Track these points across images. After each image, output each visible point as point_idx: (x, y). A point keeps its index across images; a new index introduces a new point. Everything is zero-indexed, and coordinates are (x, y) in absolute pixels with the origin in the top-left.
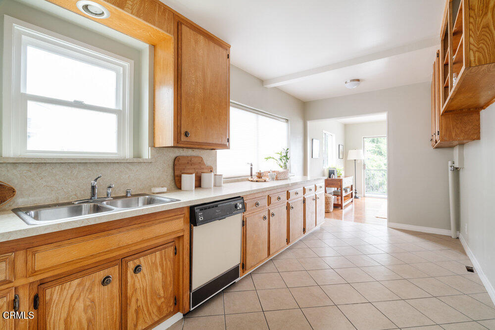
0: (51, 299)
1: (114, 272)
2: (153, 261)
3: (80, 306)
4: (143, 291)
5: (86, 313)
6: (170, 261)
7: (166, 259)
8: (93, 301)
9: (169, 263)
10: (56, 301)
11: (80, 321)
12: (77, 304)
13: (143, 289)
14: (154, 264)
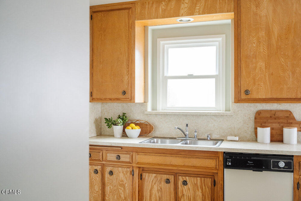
0: (145, 178)
1: (172, 178)
2: (195, 183)
3: (156, 188)
4: (188, 198)
5: (158, 193)
6: (208, 188)
7: (205, 185)
8: (161, 189)
9: (207, 189)
10: (147, 180)
11: (155, 195)
12: (155, 186)
13: (188, 197)
14: (196, 184)
